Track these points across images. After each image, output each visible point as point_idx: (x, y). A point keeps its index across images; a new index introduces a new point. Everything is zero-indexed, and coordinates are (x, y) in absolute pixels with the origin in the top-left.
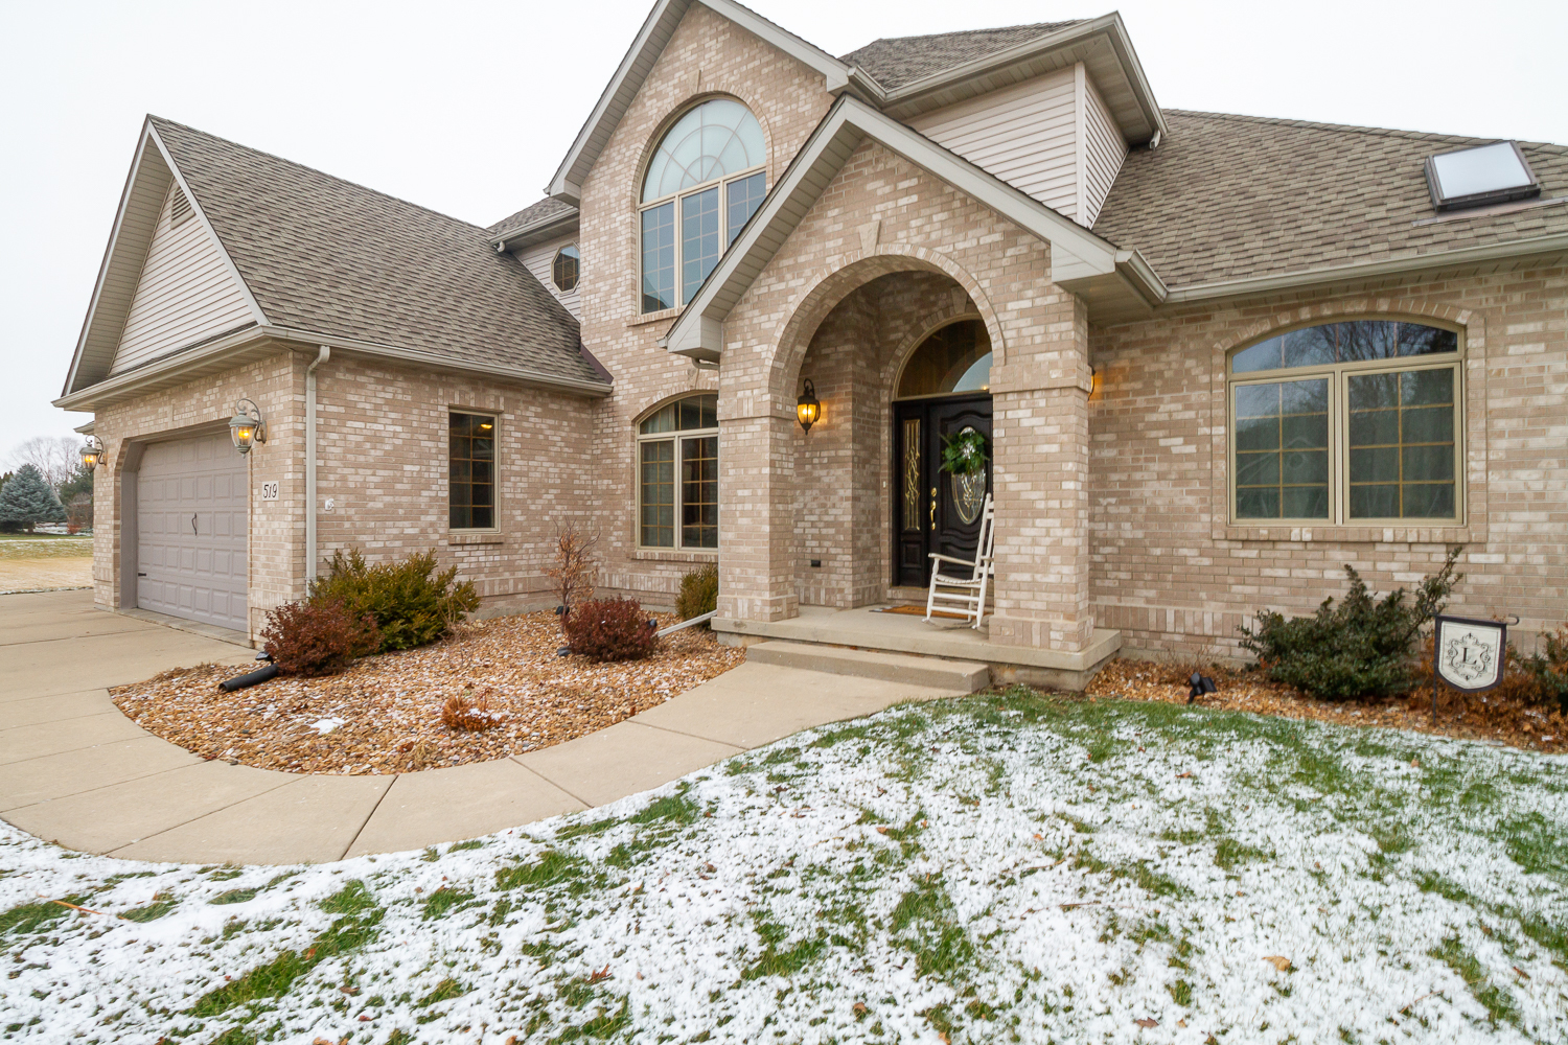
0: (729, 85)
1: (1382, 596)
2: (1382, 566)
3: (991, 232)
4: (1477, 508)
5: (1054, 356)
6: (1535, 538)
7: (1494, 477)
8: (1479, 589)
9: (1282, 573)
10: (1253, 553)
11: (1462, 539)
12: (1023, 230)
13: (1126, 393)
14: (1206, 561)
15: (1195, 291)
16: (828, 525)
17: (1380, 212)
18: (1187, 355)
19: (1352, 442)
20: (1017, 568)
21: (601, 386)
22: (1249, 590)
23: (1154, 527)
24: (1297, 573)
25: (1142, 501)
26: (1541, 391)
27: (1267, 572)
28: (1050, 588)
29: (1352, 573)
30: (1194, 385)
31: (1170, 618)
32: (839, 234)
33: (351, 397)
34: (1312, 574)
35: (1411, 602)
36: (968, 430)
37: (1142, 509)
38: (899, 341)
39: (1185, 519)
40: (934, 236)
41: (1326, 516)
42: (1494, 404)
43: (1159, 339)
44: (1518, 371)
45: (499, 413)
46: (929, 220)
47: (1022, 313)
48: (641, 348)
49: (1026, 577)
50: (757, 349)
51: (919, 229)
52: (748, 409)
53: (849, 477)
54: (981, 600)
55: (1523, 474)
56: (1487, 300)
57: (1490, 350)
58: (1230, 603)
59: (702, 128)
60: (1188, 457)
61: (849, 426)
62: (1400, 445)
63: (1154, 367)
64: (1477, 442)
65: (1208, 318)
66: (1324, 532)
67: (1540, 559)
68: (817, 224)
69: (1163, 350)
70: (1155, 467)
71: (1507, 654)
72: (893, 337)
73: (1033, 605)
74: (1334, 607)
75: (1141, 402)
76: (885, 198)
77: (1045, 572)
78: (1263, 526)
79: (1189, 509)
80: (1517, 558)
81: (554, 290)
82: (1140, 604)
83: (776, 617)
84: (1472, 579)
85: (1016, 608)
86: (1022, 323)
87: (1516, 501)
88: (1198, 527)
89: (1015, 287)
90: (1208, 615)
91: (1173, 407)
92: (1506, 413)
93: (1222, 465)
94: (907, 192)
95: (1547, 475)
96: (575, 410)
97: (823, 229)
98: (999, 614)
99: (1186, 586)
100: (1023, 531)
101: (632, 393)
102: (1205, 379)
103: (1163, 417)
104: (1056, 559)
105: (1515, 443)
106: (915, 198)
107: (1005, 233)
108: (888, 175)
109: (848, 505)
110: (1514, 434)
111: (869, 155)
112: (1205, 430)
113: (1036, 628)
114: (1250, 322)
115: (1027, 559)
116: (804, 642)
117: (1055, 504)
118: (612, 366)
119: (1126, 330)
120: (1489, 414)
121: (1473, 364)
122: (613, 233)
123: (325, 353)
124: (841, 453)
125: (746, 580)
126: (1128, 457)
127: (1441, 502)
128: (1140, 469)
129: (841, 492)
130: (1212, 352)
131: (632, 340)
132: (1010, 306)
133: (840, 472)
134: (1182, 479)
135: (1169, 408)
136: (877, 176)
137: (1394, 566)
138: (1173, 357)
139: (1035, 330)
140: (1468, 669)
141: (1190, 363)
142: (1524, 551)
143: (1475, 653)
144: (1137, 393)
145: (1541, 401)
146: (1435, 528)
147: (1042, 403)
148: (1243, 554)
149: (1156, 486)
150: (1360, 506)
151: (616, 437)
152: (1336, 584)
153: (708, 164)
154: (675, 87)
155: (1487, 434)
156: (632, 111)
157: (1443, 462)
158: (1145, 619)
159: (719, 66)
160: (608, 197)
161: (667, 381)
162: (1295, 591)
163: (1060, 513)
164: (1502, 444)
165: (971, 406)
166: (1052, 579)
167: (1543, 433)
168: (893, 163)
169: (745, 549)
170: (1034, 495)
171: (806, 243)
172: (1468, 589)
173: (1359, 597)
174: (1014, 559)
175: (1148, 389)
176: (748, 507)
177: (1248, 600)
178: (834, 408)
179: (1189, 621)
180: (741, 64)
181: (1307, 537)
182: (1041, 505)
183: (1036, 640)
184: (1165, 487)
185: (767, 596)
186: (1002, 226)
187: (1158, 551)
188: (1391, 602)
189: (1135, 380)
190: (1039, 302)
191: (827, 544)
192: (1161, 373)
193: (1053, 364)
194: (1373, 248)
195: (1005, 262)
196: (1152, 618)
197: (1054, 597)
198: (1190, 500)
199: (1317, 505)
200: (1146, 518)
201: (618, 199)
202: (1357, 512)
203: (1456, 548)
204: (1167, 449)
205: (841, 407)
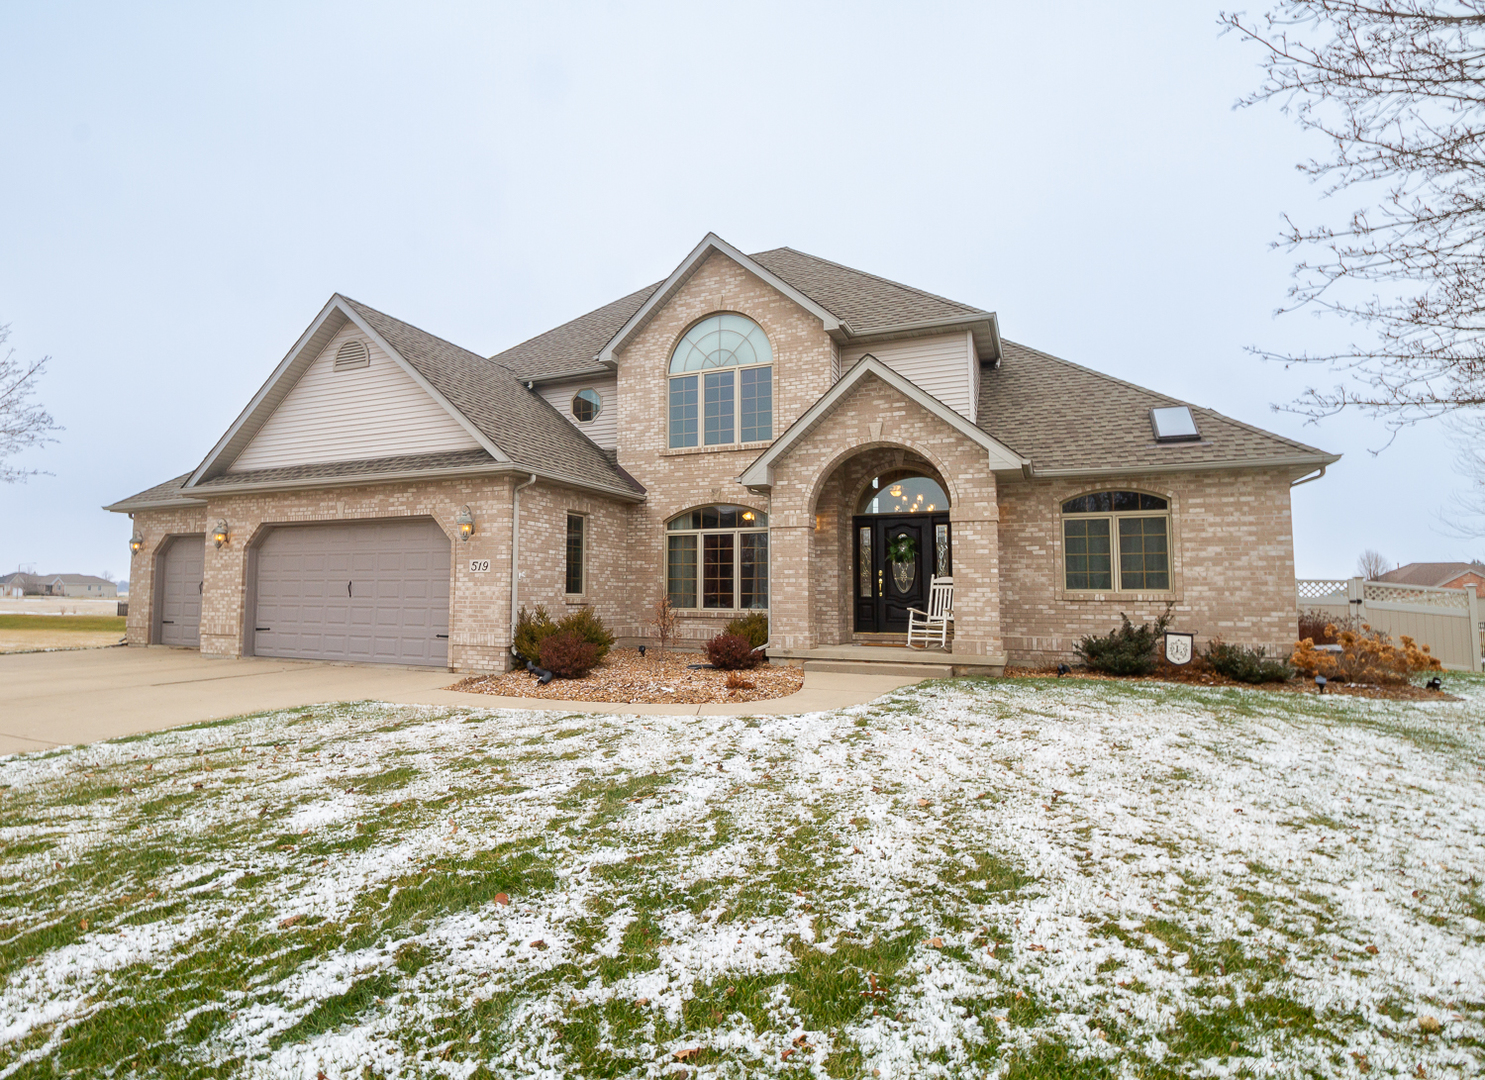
0: (745, 309)
1: (1139, 627)
2: (1137, 613)
3: (949, 437)
4: (1179, 584)
5: (985, 504)
6: (1203, 599)
7: (1185, 570)
8: (1181, 623)
9: (1091, 617)
10: (1076, 607)
11: (1173, 599)
12: (967, 438)
13: (1008, 521)
14: (1053, 612)
15: (1047, 472)
16: (821, 592)
17: (1129, 438)
18: (1040, 503)
19: (1121, 551)
20: (967, 614)
21: (638, 496)
22: (1075, 626)
23: (1024, 594)
24: (1098, 617)
25: (1018, 580)
26: (1204, 530)
27: (1083, 617)
28: (985, 624)
29: (1124, 617)
30: (1044, 518)
31: (1035, 642)
32: (855, 426)
33: (530, 506)
34: (1105, 617)
35: (1151, 630)
36: (903, 535)
37: (1018, 584)
38: (859, 479)
39: (1041, 590)
40: (915, 435)
41: (1110, 588)
42: (1184, 535)
43: (1025, 494)
44: (1193, 520)
45: (586, 514)
46: (913, 426)
47: (967, 481)
48: (672, 471)
49: (972, 618)
50: (799, 486)
51: (907, 430)
52: (793, 522)
53: (835, 563)
54: (944, 632)
55: (1198, 569)
56: (1180, 487)
57: (1182, 509)
58: (1065, 634)
59: (720, 331)
60: (1042, 556)
61: (835, 531)
62: (1143, 553)
63: (1023, 508)
64: (1177, 553)
65: (1050, 484)
66: (1111, 595)
67: (1206, 608)
68: (841, 419)
69: (1027, 499)
70: (1025, 561)
71: (1194, 651)
72: (854, 476)
73: (976, 633)
74: (1116, 634)
75: (1016, 526)
76: (884, 410)
77: (982, 616)
78: (1081, 593)
79: (1043, 584)
80: (1196, 608)
81: (574, 421)
82: (1018, 636)
83: (813, 647)
84: (1177, 618)
85: (967, 635)
86: (967, 486)
87: (1195, 581)
88: (1048, 593)
89: (963, 467)
90: (1054, 640)
91: (1033, 529)
92: (1190, 540)
93: (1059, 561)
94: (899, 409)
95: (1207, 570)
96: (621, 512)
97: (844, 422)
98: (957, 638)
99: (1042, 625)
100: (970, 594)
101: (662, 501)
102: (1050, 516)
103: (1029, 535)
104: (988, 609)
105: (1193, 554)
106: (904, 413)
107: (957, 438)
108: (887, 398)
109: (835, 580)
110: (1193, 550)
111: (874, 385)
112: (1050, 543)
113: (979, 645)
114: (1071, 488)
115: (973, 609)
116: (833, 660)
117: (987, 580)
118: (645, 482)
119: (1007, 487)
120: (1182, 539)
121: (1174, 516)
122: (648, 392)
123: (534, 478)
124: (830, 548)
125: (791, 625)
126: (1010, 555)
127: (1161, 580)
128: (1016, 562)
129: (830, 572)
130: (1053, 503)
131: (664, 466)
132: (960, 476)
133: (829, 560)
134: (1039, 568)
135: (1031, 530)
136: (881, 397)
137: (1143, 613)
138: (1032, 503)
139: (974, 490)
140: (1179, 656)
141: (1041, 507)
142: (1199, 605)
143: (1181, 648)
144: (1014, 521)
145: (1204, 535)
146: (1160, 594)
147: (979, 528)
148: (1071, 607)
149: (1025, 571)
150: (1127, 584)
151: (648, 532)
152: (1117, 622)
153: (725, 356)
154: (702, 302)
155: (1182, 550)
156: (665, 311)
157: (1163, 561)
158: (1021, 643)
159: (736, 295)
160: (643, 366)
161: (694, 495)
162: (1097, 626)
163: (990, 585)
164: (1188, 554)
165: (905, 521)
166: (986, 619)
167: (1205, 550)
168: (890, 392)
169: (790, 606)
170: (976, 576)
171: (833, 428)
172: (1176, 623)
173: (1127, 629)
174: (965, 609)
175: (1019, 520)
176: (793, 580)
177: (1074, 632)
178: (824, 520)
179: (1045, 644)
180: (753, 297)
181: (1103, 598)
182: (980, 581)
183: (979, 651)
184: (1029, 572)
185: (807, 634)
186: (955, 435)
187: (1027, 607)
188: (1143, 630)
189: (1012, 514)
190: (976, 476)
191: (820, 604)
192: (1026, 511)
193: (985, 509)
194: (1130, 458)
195: (957, 453)
196: (1025, 643)
197: (988, 628)
198: (1043, 579)
199: (1106, 584)
200: (1020, 589)
201: (652, 369)
202: (1125, 585)
203: (1170, 603)
204: (1031, 552)
205: (830, 520)
